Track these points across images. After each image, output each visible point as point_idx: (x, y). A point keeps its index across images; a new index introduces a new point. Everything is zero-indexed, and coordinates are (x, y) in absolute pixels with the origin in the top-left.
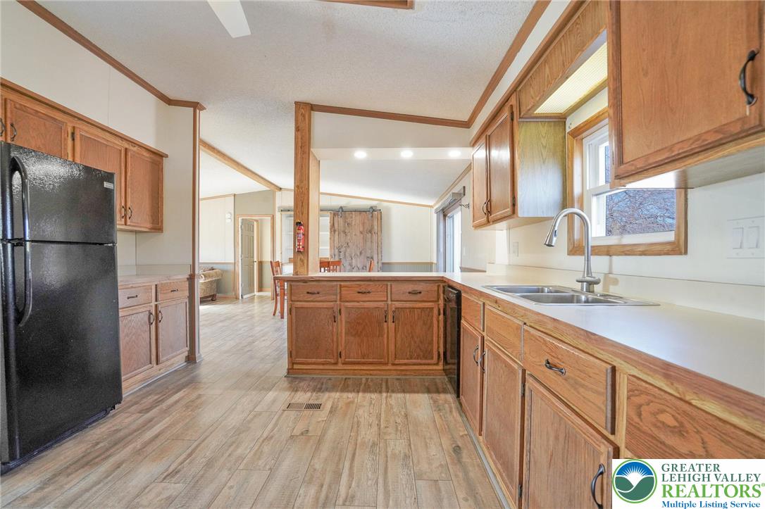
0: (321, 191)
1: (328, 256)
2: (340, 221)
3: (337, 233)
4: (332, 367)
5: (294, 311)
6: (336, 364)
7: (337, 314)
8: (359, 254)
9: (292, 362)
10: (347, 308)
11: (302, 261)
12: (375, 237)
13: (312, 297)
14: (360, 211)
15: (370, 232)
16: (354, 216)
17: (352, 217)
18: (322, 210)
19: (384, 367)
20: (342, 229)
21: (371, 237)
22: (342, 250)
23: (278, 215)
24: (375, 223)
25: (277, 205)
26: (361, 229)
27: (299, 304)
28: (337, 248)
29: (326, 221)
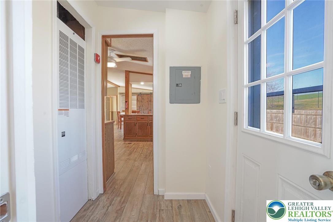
0: (132, 87)
1: (136, 109)
2: (140, 98)
3: (139, 102)
4: (135, 137)
5: (125, 123)
6: (136, 136)
7: (136, 124)
8: (146, 109)
9: (125, 136)
10: (138, 122)
11: (127, 111)
13: (129, 120)
14: (147, 94)
16: (145, 96)
18: (132, 94)
19: (148, 137)
20: (141, 100)
22: (141, 107)
23: (119, 95)
25: (118, 92)
26: (147, 100)
27: (126, 122)
28: (139, 107)
29: (135, 97)
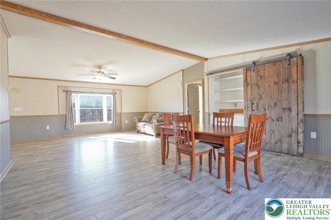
2: (252, 75)
3: (249, 86)
8: (273, 106)
12: (293, 86)
15: (287, 81)
16: (267, 68)
17: (265, 69)
20: (255, 82)
21: (288, 87)
22: (255, 102)
24: (294, 71)
25: (205, 71)
26: (276, 80)
28: (250, 101)
